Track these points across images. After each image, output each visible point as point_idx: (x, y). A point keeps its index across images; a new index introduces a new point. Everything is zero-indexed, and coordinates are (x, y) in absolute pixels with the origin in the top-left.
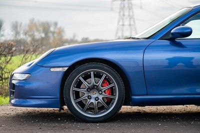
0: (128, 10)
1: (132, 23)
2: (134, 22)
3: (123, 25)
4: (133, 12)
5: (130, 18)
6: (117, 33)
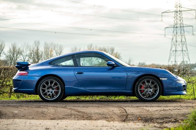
1: (184, 49)
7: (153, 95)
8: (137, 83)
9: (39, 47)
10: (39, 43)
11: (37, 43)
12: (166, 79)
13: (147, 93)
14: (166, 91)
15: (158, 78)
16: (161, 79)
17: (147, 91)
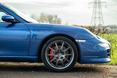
0: (98, 9)
1: (101, 16)
2: (102, 16)
3: (95, 18)
4: (101, 10)
5: (100, 14)
6: (91, 22)
7: (66, 62)
8: (45, 46)
12: (84, 41)
13: (58, 60)
14: (84, 57)
15: (73, 40)
16: (77, 41)
17: (57, 58)
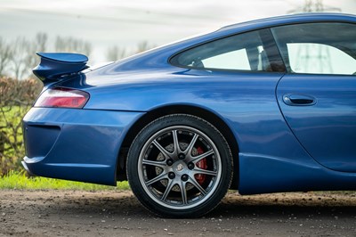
9: (46, 45)
10: (45, 37)
11: (42, 38)
